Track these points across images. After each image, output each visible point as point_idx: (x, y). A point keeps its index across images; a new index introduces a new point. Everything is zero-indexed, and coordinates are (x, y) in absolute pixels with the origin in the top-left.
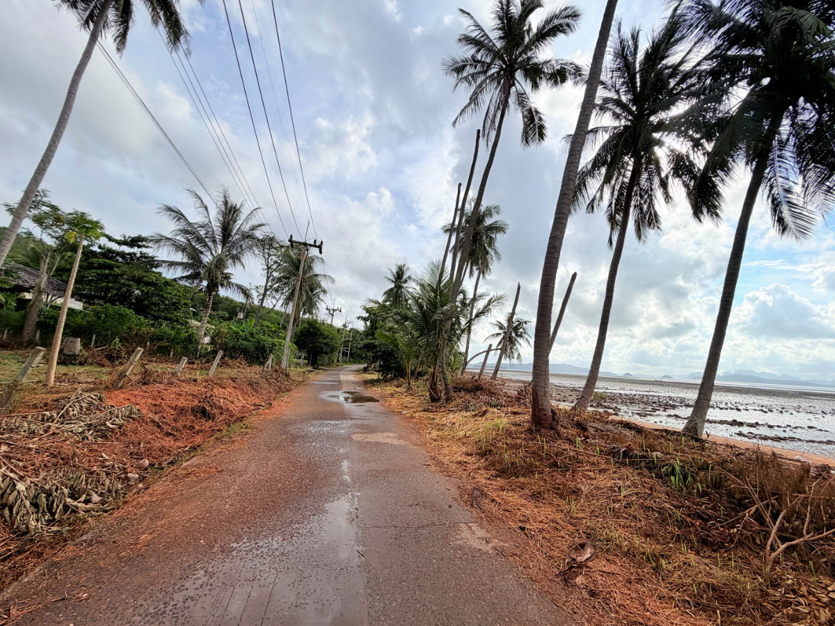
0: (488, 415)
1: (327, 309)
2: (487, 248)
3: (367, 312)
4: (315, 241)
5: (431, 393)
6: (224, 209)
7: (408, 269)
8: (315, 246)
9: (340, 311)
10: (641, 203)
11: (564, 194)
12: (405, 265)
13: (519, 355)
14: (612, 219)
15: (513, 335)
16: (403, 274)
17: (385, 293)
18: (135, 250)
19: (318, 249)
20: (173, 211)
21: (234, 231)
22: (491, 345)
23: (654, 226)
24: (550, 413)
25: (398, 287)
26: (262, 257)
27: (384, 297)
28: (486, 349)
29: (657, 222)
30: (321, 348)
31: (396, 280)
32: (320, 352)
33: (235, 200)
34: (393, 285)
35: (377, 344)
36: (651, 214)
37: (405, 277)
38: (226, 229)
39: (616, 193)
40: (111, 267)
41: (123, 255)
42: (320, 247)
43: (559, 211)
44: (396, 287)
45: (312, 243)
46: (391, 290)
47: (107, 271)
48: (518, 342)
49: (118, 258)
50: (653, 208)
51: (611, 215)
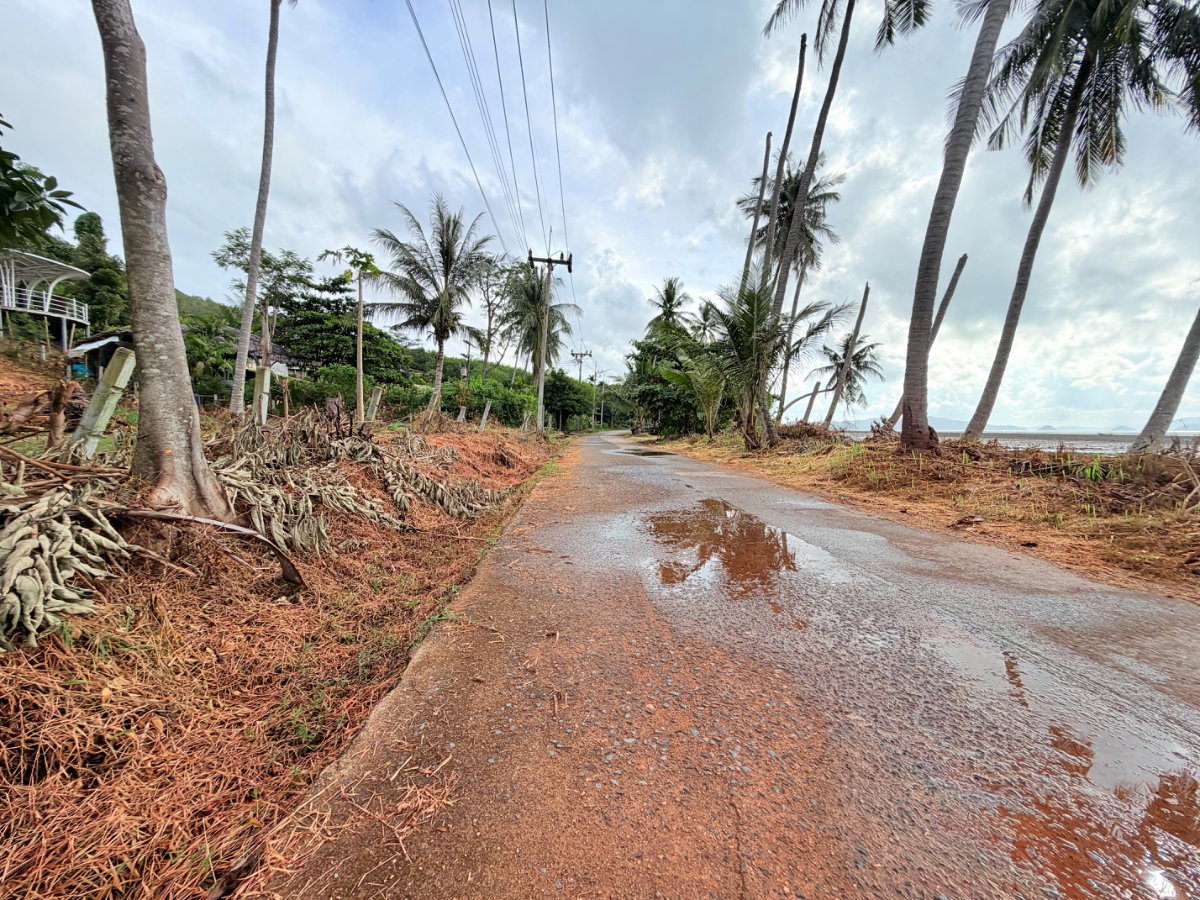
0: (834, 451)
1: (573, 355)
2: (812, 230)
3: (638, 349)
4: (562, 255)
5: (747, 440)
6: (440, 226)
7: (682, 284)
8: (561, 262)
9: (590, 355)
10: (1093, 119)
11: (961, 130)
12: (676, 280)
13: (862, 395)
14: (1036, 157)
15: (853, 367)
16: (674, 294)
17: (650, 325)
18: (338, 296)
19: (566, 267)
20: (386, 236)
21: (457, 254)
22: (818, 384)
23: (1112, 158)
24: (927, 431)
25: (669, 313)
26: (480, 290)
27: (648, 330)
28: (811, 391)
29: (1117, 150)
30: (573, 407)
31: (665, 303)
32: (571, 412)
33: (452, 211)
34: (660, 312)
35: (658, 389)
36: (1110, 135)
37: (677, 297)
38: (447, 253)
39: (1048, 108)
40: (320, 321)
41: (327, 304)
42: (569, 263)
43: (950, 158)
44: (665, 314)
45: (558, 258)
46: (659, 319)
47: (318, 326)
48: (861, 377)
49: (323, 308)
50: (1116, 126)
51: (1035, 149)
